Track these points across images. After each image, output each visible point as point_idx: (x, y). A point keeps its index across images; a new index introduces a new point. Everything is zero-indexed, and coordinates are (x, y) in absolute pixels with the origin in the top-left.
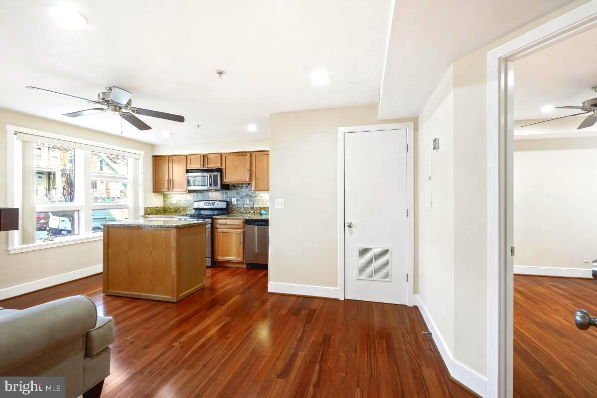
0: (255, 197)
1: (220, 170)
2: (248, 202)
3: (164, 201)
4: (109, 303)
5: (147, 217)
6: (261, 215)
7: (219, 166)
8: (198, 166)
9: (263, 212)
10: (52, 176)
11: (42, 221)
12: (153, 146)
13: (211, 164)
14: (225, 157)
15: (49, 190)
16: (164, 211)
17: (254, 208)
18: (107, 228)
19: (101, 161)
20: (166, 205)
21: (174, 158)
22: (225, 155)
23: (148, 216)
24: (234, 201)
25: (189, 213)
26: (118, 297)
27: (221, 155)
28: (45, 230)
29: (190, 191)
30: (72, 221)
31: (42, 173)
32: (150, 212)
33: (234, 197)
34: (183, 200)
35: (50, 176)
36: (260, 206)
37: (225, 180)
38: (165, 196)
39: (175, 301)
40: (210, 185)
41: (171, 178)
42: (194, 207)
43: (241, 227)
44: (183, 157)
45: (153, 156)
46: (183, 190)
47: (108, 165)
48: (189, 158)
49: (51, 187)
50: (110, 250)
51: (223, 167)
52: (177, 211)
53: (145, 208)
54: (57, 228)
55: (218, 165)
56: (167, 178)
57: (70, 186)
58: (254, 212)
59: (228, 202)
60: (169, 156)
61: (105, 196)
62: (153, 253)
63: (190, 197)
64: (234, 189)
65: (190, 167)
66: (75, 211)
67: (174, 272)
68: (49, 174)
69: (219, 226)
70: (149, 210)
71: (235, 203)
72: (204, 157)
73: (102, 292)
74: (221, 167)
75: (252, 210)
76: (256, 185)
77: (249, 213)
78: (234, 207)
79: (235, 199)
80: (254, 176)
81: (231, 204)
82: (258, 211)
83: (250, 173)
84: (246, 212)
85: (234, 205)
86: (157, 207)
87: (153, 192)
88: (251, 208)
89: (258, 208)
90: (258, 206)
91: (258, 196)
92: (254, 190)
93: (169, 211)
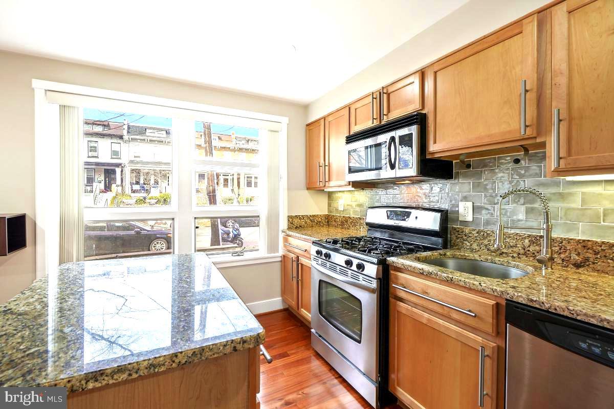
0: (562, 197)
1: (419, 119)
2: (521, 216)
3: (329, 205)
7: (418, 105)
8: (370, 122)
12: (305, 108)
14: (435, 73)
17: (551, 241)
20: (331, 212)
24: (465, 211)
32: (299, 224)
33: (465, 199)
34: (354, 204)
36: (580, 234)
37: (433, 147)
40: (392, 166)
42: (369, 221)
43: (489, 329)
44: (343, 112)
45: (306, 125)
48: (353, 109)
51: (428, 108)
53: (290, 217)
55: (415, 106)
56: (322, 161)
59: (444, 214)
60: (324, 118)
64: (466, 176)
65: (353, 129)
70: (296, 221)
71: (470, 218)
74: (423, 107)
75: (537, 248)
76: (570, 146)
77: (525, 254)
78: (467, 230)
79: (470, 204)
80: (563, 106)
81: (456, 220)
82: (574, 256)
83: (535, 101)
84: (510, 250)
85: (465, 223)
86: (314, 216)
87: (308, 189)
88: (535, 240)
89: (569, 241)
90: (572, 236)
91: (570, 194)
92: (559, 172)
93: (334, 223)
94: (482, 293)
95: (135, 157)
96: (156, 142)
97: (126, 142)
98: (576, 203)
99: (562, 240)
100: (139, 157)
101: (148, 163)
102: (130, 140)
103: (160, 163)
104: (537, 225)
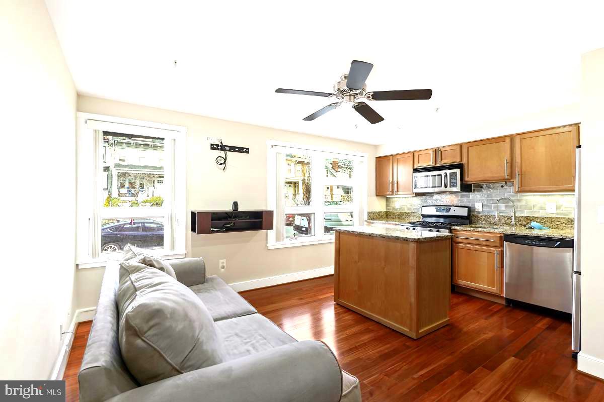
0: (519, 201)
1: (460, 166)
2: (505, 208)
3: (387, 205)
4: (341, 316)
5: (371, 223)
6: (531, 228)
7: (459, 160)
8: (429, 164)
9: (533, 224)
10: (297, 185)
11: (291, 219)
12: (376, 147)
13: (445, 159)
14: (468, 147)
15: (295, 195)
16: (387, 216)
17: (516, 218)
18: (338, 233)
19: (327, 171)
20: (389, 209)
21: (399, 157)
22: (468, 145)
23: (372, 221)
24: (478, 207)
25: (416, 220)
26: (348, 310)
27: (461, 146)
28: (292, 225)
29: (418, 195)
30: (309, 220)
31: (291, 183)
32: (374, 216)
33: (478, 201)
34: (409, 205)
35: (295, 184)
36: (525, 214)
37: (466, 179)
38: (388, 200)
39: (414, 337)
40: (446, 187)
41: (395, 179)
42: (423, 213)
43: (498, 245)
44: (409, 155)
45: (376, 158)
46: (410, 193)
47: (332, 173)
48: (416, 155)
49: (297, 193)
50: (341, 258)
51: (464, 161)
52: (400, 216)
53: (369, 213)
54: (299, 225)
55: (457, 160)
56: (391, 180)
57: (308, 190)
58: (516, 224)
59: (469, 208)
60: (393, 156)
61: (330, 200)
62: (385, 269)
63: (417, 201)
64: (477, 191)
65: (417, 166)
66: (312, 214)
67: (413, 300)
68: (295, 183)
69: (460, 240)
70: (372, 215)
71: (481, 210)
72: (437, 152)
73: (333, 299)
74: (461, 161)
75: (511, 221)
76: (521, 184)
77: (505, 224)
78: (480, 215)
79: (481, 204)
80: (519, 170)
81: (474, 211)
82: (524, 223)
83: (510, 167)
84: (499, 223)
85: (479, 212)
86: (380, 212)
87: (377, 196)
88: (510, 218)
89: (522, 217)
90: (522, 215)
91: (522, 200)
92: (518, 192)
93: (392, 216)
94: (496, 233)
95: (120, 160)
96: (142, 146)
97: (111, 145)
98: (524, 203)
99: (519, 217)
100: (124, 161)
101: (135, 167)
102: (116, 143)
103: (145, 167)
104: (510, 212)
